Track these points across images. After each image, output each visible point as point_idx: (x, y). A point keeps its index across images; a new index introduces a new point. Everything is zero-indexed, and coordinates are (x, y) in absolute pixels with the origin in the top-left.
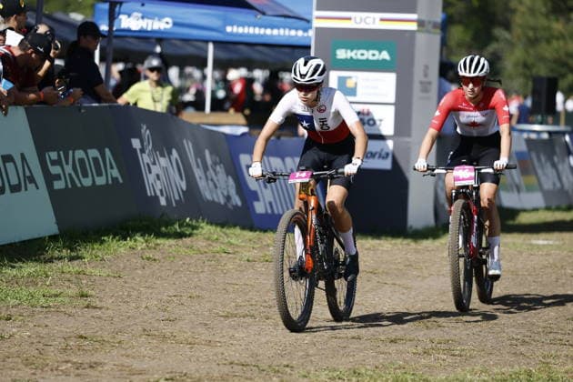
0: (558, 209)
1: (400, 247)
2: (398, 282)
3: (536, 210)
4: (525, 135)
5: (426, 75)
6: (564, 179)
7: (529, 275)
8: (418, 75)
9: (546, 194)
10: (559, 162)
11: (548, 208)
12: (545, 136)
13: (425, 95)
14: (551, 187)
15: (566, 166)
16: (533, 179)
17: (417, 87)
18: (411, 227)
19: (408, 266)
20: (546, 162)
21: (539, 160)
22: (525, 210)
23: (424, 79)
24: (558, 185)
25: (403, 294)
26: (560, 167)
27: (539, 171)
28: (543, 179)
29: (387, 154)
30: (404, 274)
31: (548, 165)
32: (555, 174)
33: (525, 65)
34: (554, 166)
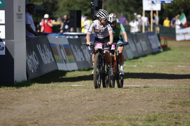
0: (84, 70)
1: (9, 90)
2: (8, 107)
3: (74, 71)
4: (68, 37)
5: (19, 11)
6: (86, 56)
7: (69, 101)
8: (16, 11)
9: (78, 63)
10: (83, 49)
11: (79, 70)
12: (77, 37)
13: (19, 20)
14: (80, 60)
15: (87, 51)
16: (72, 57)
17: (15, 17)
18: (16, 81)
19: (13, 99)
20: (78, 49)
21: (74, 48)
22: (69, 71)
23: (19, 13)
24: (84, 59)
25: (11, 112)
26: (84, 51)
27: (75, 54)
28: (76, 57)
29: (3, 48)
30: (11, 103)
31: (79, 50)
32: (82, 54)
33: (68, 5)
34: (81, 51)
